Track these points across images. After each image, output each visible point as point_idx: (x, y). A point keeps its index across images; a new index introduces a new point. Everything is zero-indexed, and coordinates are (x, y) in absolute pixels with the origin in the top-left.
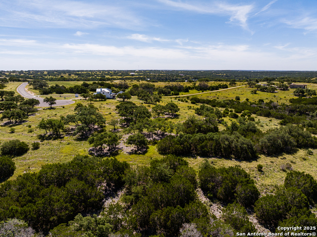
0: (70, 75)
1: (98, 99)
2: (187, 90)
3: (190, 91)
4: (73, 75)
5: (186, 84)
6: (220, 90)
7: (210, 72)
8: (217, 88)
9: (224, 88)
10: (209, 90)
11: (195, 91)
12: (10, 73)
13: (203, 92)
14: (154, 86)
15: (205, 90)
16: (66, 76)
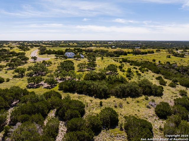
0: (73, 43)
1: (63, 58)
2: (125, 54)
3: (128, 54)
4: (75, 44)
5: (126, 50)
6: (148, 54)
7: (161, 42)
8: (146, 53)
9: (151, 53)
10: (140, 54)
11: (132, 54)
12: (45, 42)
13: (136, 55)
14: (108, 51)
15: (138, 54)
16: (71, 44)
